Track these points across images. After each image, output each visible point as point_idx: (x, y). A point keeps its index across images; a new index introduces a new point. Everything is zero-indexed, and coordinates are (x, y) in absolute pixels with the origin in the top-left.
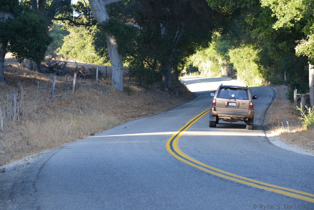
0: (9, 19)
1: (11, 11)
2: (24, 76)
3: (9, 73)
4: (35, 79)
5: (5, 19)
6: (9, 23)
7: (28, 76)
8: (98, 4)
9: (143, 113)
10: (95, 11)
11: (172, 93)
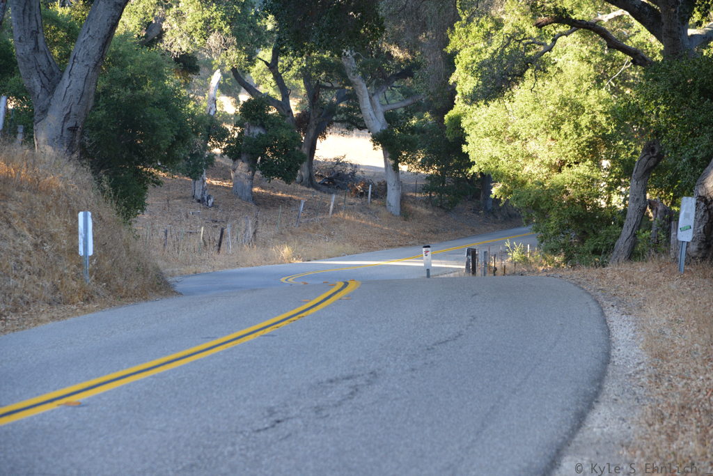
0: (260, 134)
1: (262, 126)
2: (280, 194)
3: (263, 191)
4: (291, 199)
5: (255, 135)
6: (260, 139)
7: (284, 195)
8: (371, 112)
9: (410, 243)
10: (368, 120)
11: (491, 217)
